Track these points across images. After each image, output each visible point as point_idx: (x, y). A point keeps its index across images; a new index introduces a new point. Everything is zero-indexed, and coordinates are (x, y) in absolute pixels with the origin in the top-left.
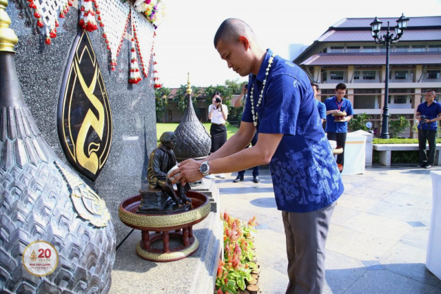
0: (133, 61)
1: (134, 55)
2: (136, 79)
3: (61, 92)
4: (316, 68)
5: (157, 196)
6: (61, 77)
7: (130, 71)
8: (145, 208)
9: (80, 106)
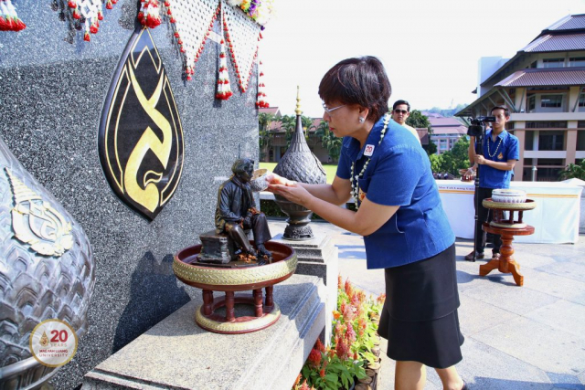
0: (222, 70)
1: (224, 62)
2: (224, 94)
3: (106, 103)
4: (518, 90)
5: (221, 244)
6: (108, 85)
7: (218, 82)
8: (204, 259)
9: (134, 122)
